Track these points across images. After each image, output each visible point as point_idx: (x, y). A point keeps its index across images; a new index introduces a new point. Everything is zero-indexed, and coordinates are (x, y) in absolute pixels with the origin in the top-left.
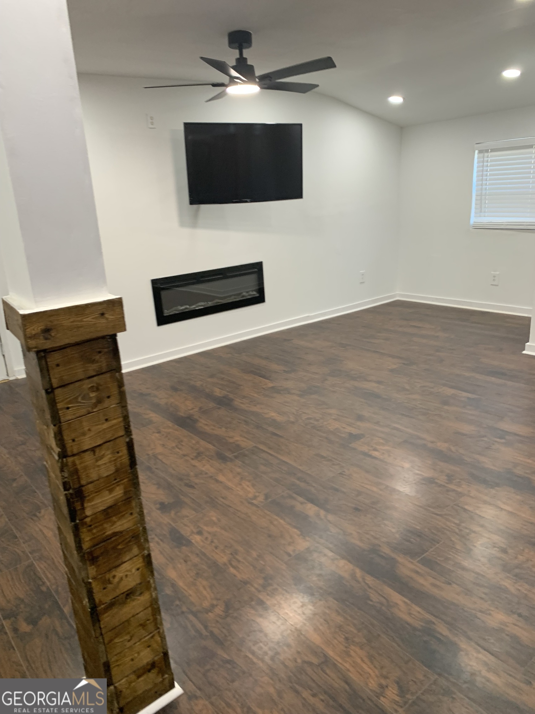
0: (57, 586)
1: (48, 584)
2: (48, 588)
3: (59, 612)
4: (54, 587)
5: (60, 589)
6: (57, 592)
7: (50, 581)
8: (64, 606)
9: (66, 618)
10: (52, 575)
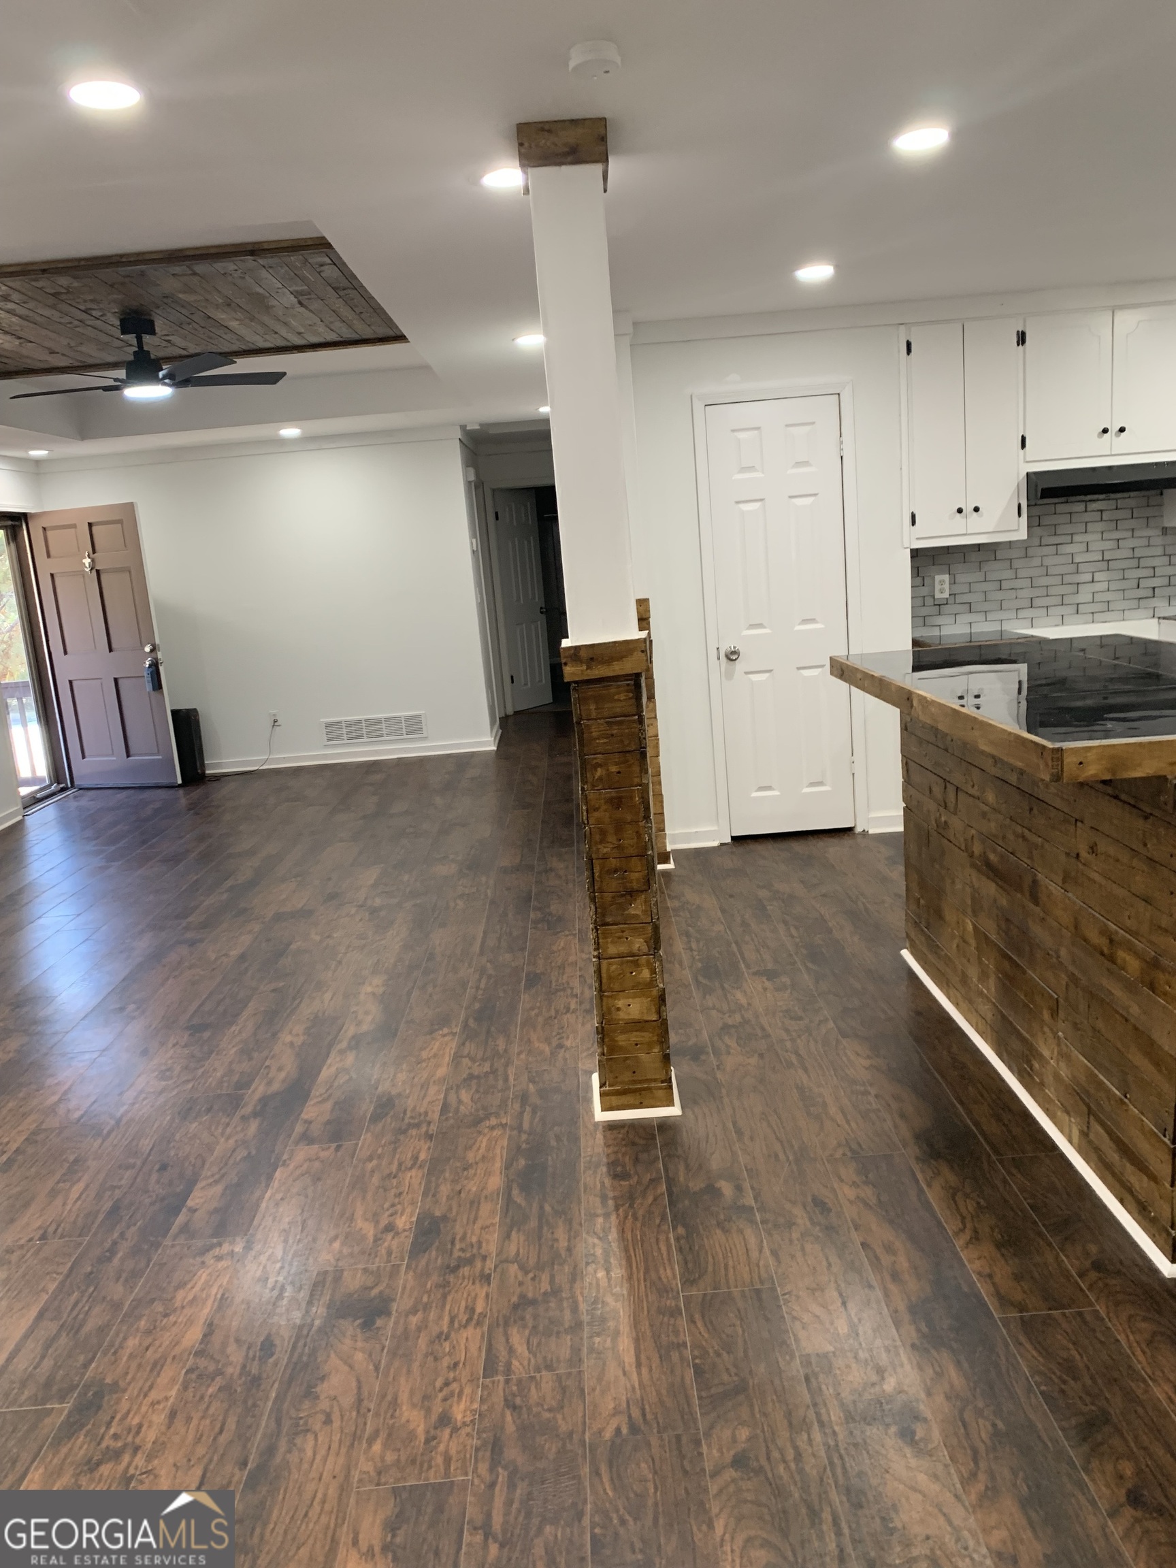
0: (659, 1226)
1: (671, 1235)
2: (674, 1228)
3: (674, 1189)
4: (665, 1227)
5: (658, 1221)
6: (663, 1218)
7: (668, 1239)
8: (663, 1194)
9: (667, 1177)
10: (659, 1249)
